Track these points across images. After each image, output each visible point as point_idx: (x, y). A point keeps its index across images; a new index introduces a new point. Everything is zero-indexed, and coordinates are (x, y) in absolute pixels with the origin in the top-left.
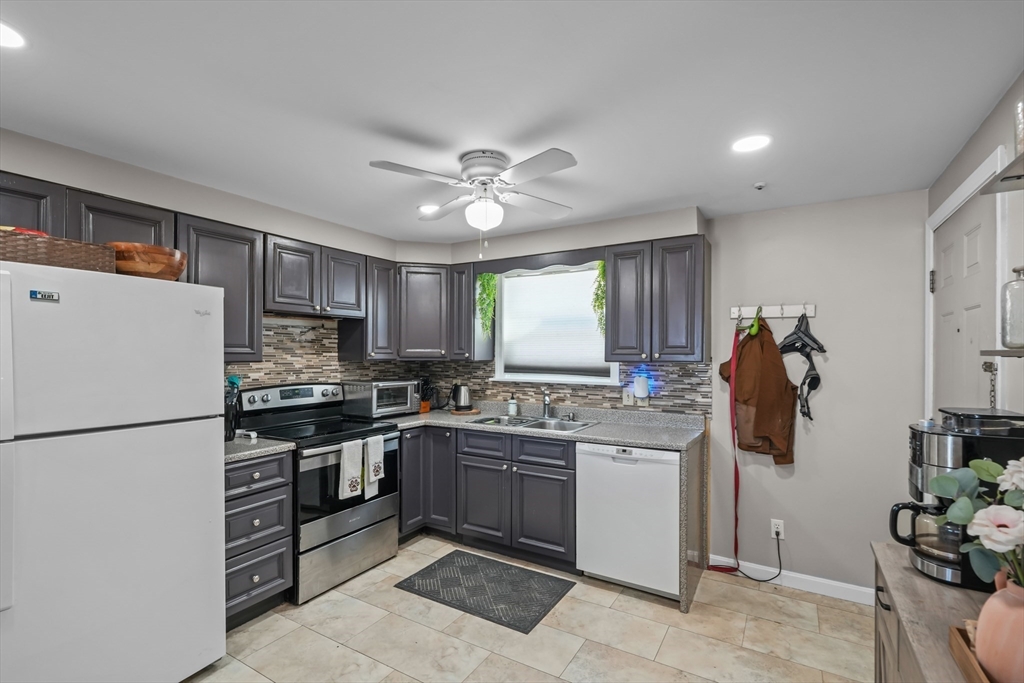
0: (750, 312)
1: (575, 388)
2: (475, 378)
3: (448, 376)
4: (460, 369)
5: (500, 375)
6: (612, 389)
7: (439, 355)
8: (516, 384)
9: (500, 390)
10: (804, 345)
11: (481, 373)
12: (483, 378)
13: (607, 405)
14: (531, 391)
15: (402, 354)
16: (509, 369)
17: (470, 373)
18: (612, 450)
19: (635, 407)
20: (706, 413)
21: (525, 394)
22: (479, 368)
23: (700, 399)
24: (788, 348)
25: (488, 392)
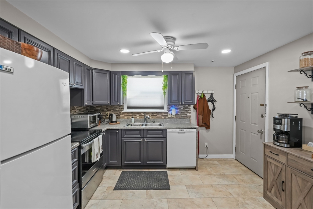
0: (200, 92)
1: (153, 113)
2: (115, 111)
3: (103, 111)
4: (109, 108)
5: (126, 110)
6: (165, 113)
7: (107, 103)
8: (132, 113)
9: (126, 115)
10: (213, 100)
11: (117, 109)
12: (118, 111)
13: (163, 117)
14: (137, 115)
15: (94, 103)
16: (129, 108)
17: (113, 109)
18: (178, 130)
19: (171, 118)
20: (190, 118)
21: (135, 116)
22: (117, 108)
23: (188, 114)
24: (209, 101)
25: (121, 116)
